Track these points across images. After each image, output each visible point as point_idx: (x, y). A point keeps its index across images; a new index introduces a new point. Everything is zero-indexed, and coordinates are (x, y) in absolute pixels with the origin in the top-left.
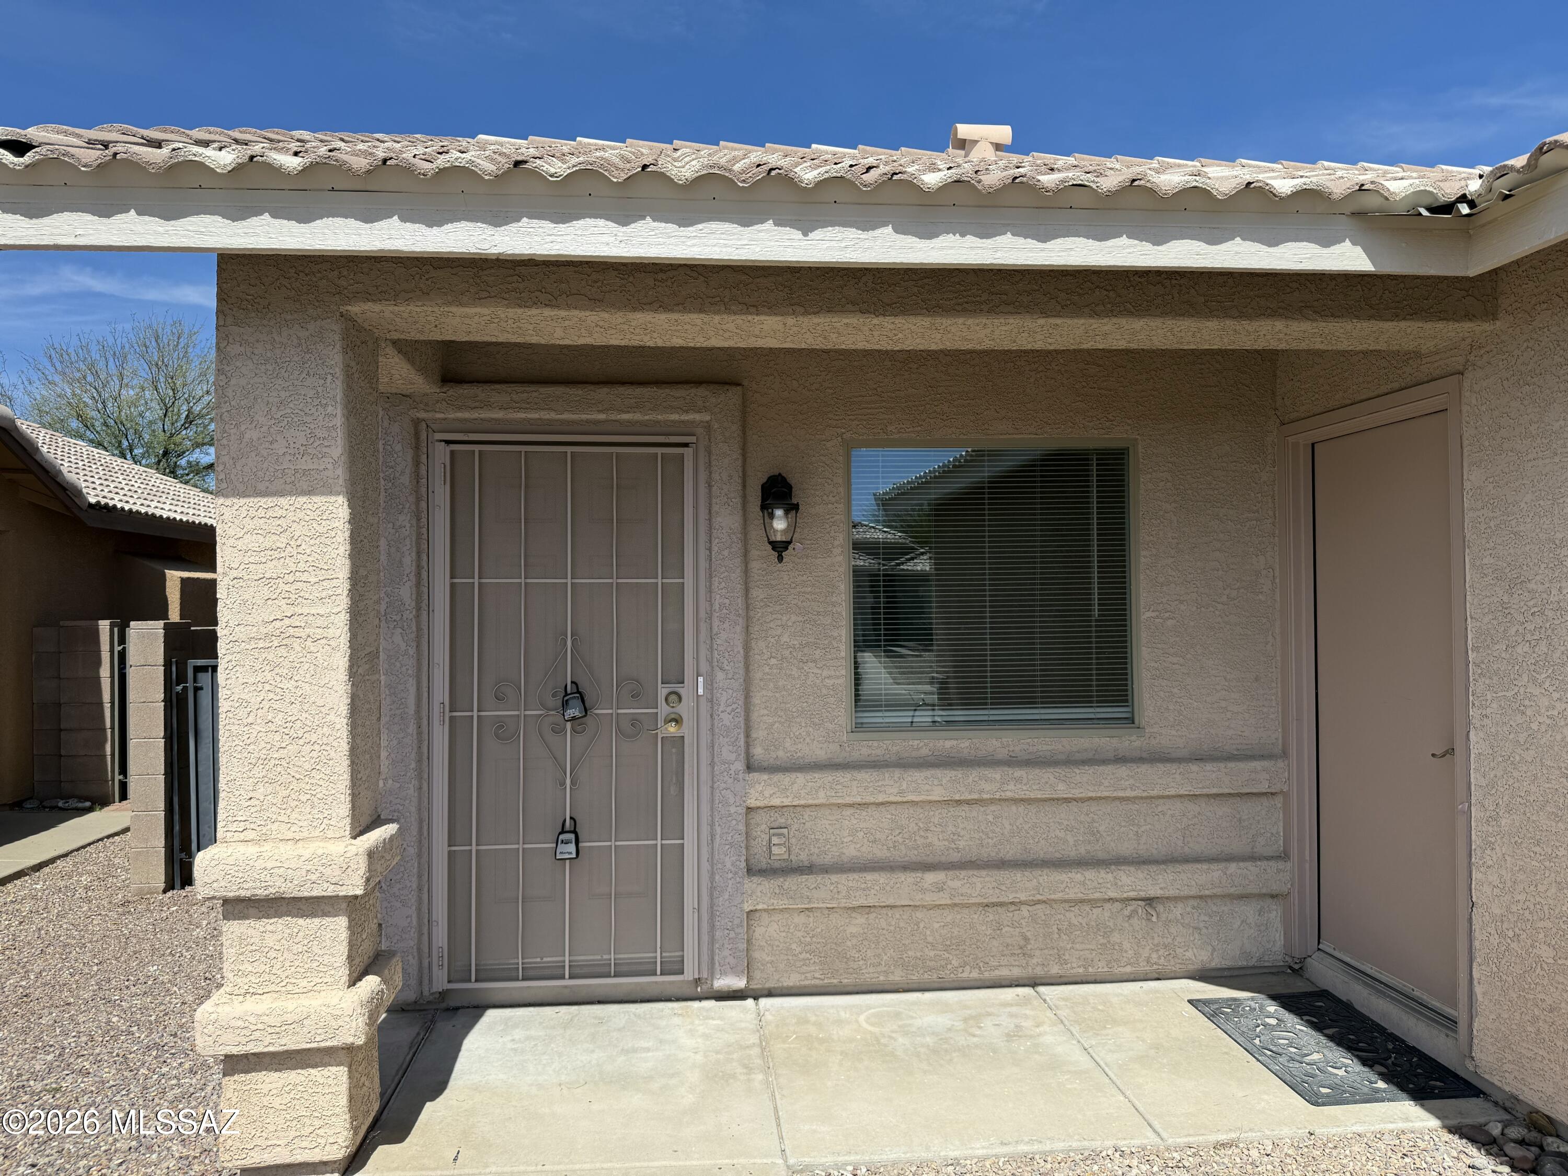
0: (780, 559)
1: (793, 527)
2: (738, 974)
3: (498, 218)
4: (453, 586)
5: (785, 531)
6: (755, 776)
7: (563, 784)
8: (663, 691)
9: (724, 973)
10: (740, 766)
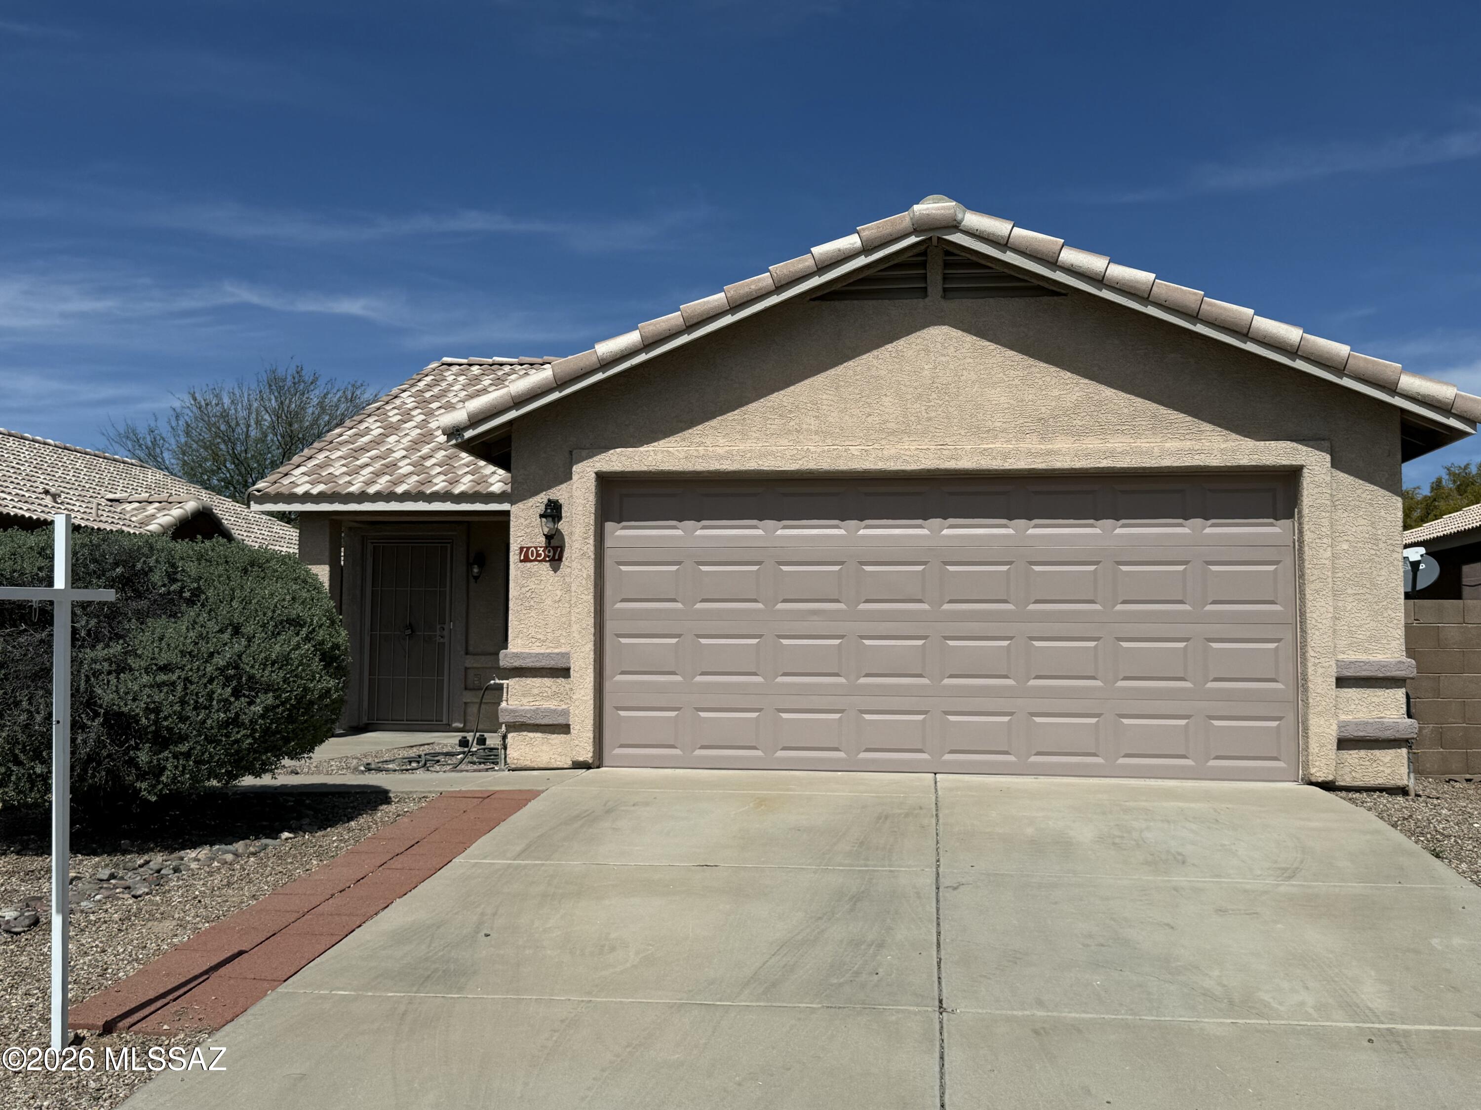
0: (476, 582)
1: (480, 573)
2: (461, 723)
3: (360, 503)
4: (372, 590)
5: (477, 573)
6: (468, 656)
7: (405, 657)
8: (438, 627)
9: (455, 722)
10: (463, 653)
